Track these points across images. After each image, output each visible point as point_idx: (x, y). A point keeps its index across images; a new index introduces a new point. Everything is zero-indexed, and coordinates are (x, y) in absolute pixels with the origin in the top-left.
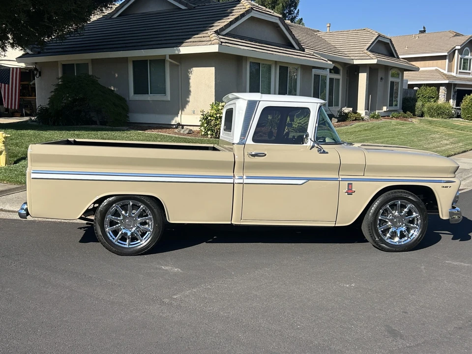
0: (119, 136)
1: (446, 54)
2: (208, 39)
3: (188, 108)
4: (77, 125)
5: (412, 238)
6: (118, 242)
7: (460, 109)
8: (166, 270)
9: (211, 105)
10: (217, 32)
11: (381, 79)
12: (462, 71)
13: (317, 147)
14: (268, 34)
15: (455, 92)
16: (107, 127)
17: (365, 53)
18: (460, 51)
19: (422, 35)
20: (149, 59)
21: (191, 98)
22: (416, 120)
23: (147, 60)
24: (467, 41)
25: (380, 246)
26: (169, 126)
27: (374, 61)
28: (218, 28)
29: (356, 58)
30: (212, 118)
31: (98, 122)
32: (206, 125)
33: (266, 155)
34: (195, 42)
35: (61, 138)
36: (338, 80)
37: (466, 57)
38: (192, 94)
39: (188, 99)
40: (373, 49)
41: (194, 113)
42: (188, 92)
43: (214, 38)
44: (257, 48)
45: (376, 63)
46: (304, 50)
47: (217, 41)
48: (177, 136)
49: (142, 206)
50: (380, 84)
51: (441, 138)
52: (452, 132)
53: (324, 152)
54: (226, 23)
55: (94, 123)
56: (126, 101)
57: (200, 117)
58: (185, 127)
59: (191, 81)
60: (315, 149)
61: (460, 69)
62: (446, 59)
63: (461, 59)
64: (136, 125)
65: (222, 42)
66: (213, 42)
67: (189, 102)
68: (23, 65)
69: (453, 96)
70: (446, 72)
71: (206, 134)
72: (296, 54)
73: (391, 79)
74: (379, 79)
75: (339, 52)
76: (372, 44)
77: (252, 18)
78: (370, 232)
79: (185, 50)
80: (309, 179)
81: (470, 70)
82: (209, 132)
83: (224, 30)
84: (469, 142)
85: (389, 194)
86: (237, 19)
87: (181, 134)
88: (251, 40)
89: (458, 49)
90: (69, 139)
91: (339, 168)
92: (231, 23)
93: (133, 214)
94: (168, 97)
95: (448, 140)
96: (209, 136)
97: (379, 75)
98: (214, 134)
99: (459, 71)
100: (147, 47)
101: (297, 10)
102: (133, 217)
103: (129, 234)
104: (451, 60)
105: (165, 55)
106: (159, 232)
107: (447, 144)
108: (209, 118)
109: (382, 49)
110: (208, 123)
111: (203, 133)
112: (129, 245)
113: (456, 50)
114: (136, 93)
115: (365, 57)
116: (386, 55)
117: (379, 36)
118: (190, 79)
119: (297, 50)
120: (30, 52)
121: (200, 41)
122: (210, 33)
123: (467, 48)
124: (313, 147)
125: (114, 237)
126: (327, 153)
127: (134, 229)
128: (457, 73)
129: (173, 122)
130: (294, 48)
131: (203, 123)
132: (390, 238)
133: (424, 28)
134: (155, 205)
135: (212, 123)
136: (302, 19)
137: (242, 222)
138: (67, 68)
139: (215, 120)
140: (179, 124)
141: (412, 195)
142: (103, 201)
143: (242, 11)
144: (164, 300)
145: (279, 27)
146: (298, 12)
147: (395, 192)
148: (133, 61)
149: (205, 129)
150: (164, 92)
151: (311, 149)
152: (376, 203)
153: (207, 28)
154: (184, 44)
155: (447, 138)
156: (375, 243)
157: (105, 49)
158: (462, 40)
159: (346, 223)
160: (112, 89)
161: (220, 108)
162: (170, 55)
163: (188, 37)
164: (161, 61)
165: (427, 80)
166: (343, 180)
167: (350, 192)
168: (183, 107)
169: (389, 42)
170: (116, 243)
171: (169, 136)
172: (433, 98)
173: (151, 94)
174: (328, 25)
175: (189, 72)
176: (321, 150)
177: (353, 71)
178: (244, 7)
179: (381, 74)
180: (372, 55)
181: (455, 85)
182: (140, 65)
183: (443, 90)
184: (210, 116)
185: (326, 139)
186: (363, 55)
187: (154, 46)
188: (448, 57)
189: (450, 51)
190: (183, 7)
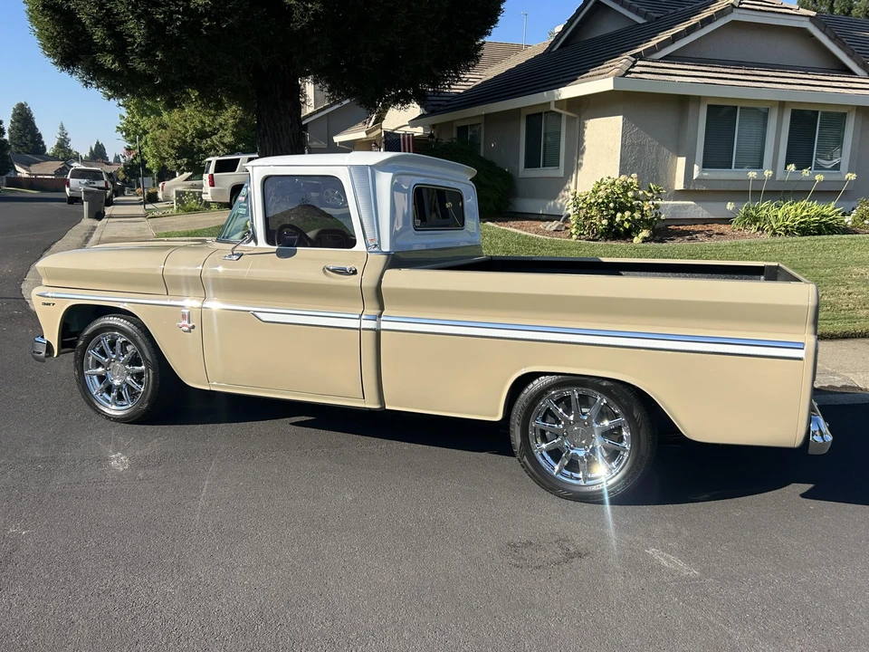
9: (597, 183)
10: (637, 56)
20: (543, 110)
23: (541, 113)
28: (643, 48)
34: (590, 77)
47: (617, 70)
56: (513, 178)
68: (419, 131)
77: (734, 23)
83: (657, 51)
92: (675, 38)
94: (561, 172)
105: (550, 103)
114: (528, 165)
119: (859, 78)
120: (426, 113)
130: (852, 74)
143: (710, 13)
148: (527, 115)
150: (557, 163)
154: (578, 81)
162: (555, 102)
173: (544, 166)
175: (583, 127)
190: (640, 20)
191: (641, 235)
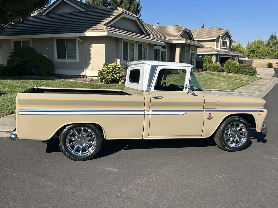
0: (51, 83)
1: (215, 39)
2: (101, 28)
3: (90, 67)
4: (24, 76)
5: (242, 143)
6: (75, 153)
7: (224, 67)
8: (108, 170)
9: (103, 65)
10: (106, 25)
11: (187, 51)
12: (223, 47)
13: (191, 93)
14: (132, 27)
15: (220, 58)
16: (43, 77)
17: (179, 38)
18: (222, 38)
19: (203, 29)
20: (66, 39)
21: (91, 62)
22: (204, 73)
23: (65, 40)
24: (225, 32)
25: (225, 149)
26: (78, 77)
27: (184, 42)
28: (106, 22)
29: (175, 40)
30: (105, 72)
31: (36, 74)
32: (101, 76)
33: (163, 98)
34: (94, 30)
35: (17, 84)
36: (165, 52)
37: (225, 40)
38: (92, 59)
39: (90, 62)
40: (182, 36)
41: (93, 69)
42: (90, 58)
43: (105, 28)
44: (127, 34)
45: (185, 43)
46: (149, 36)
47: (107, 30)
48: (85, 82)
49: (89, 130)
50: (186, 54)
51: (220, 82)
52: (224, 79)
53: (195, 95)
54: (110, 20)
55: (34, 75)
56: (53, 62)
57: (97, 72)
58: (88, 77)
59: (91, 52)
60: (190, 94)
61: (222, 46)
62: (215, 42)
63: (222, 41)
64: (59, 76)
65: (109, 30)
66: (104, 30)
67: (90, 63)
69: (219, 60)
70: (215, 48)
71: (102, 81)
72: (146, 37)
73: (191, 52)
74: (186, 52)
75: (165, 37)
76: (182, 33)
77: (124, 18)
78: (220, 141)
79: (88, 34)
80: (187, 111)
81: (226, 47)
82: (103, 80)
83: (109, 24)
84: (234, 84)
85: (230, 119)
86: (116, 18)
87: (87, 81)
88: (123, 29)
89: (221, 37)
90: (34, 87)
91: (204, 104)
92: (113, 20)
93: (84, 135)
94: (78, 60)
95: (224, 83)
96: (104, 82)
97: (185, 49)
98: (106, 81)
99: (221, 47)
100: (65, 32)
101: (140, 14)
102: (84, 137)
103: (81, 147)
104: (217, 42)
105: (76, 37)
106: (100, 145)
107: (224, 86)
108: (103, 72)
109: (186, 36)
110: (102, 75)
111: (100, 81)
112: (81, 154)
113: (220, 37)
114: (58, 58)
115: (179, 40)
116: (188, 39)
117: (185, 29)
118: (90, 51)
119: (146, 35)
121: (96, 30)
122: (102, 25)
123: (225, 36)
124: (188, 92)
125: (71, 150)
126: (197, 96)
127: (85, 144)
128: (220, 49)
129: (81, 75)
130: (145, 35)
131: (99, 75)
132: (231, 144)
133: (203, 25)
134: (98, 129)
135: (105, 75)
136: (142, 19)
137: (149, 137)
138: (16, 43)
139: (107, 73)
140: (84, 76)
141: (242, 119)
142: (65, 128)
143: (118, 14)
144: (117, 194)
145: (137, 23)
146: (140, 16)
147: (234, 118)
148: (56, 40)
149: (101, 79)
150: (75, 57)
151: (187, 94)
152: (224, 124)
153: (99, 22)
154: (87, 31)
155: (223, 82)
156: (223, 147)
157: (40, 32)
158: (223, 32)
159: (206, 136)
160: (45, 55)
161: (109, 67)
162: (79, 37)
163: (90, 27)
164: (73, 40)
165: (206, 52)
166: (206, 111)
167: (210, 118)
168: (87, 67)
169: (190, 32)
170: (73, 153)
171: (80, 82)
172: (211, 61)
173: (67, 58)
174: (158, 23)
175: (90, 47)
176: (193, 94)
177: (172, 47)
178: (119, 11)
179: (186, 49)
180: (182, 39)
181: (220, 55)
182: (61, 42)
183: (214, 58)
184: (104, 71)
185: (194, 88)
186: (178, 39)
187: (70, 32)
188: (216, 41)
189: (217, 37)
190: (84, 10)
191: (122, 81)
